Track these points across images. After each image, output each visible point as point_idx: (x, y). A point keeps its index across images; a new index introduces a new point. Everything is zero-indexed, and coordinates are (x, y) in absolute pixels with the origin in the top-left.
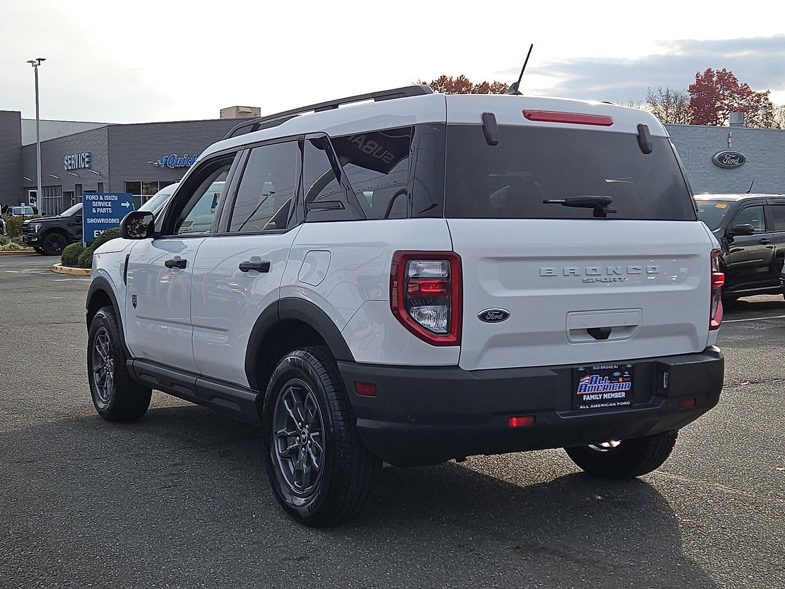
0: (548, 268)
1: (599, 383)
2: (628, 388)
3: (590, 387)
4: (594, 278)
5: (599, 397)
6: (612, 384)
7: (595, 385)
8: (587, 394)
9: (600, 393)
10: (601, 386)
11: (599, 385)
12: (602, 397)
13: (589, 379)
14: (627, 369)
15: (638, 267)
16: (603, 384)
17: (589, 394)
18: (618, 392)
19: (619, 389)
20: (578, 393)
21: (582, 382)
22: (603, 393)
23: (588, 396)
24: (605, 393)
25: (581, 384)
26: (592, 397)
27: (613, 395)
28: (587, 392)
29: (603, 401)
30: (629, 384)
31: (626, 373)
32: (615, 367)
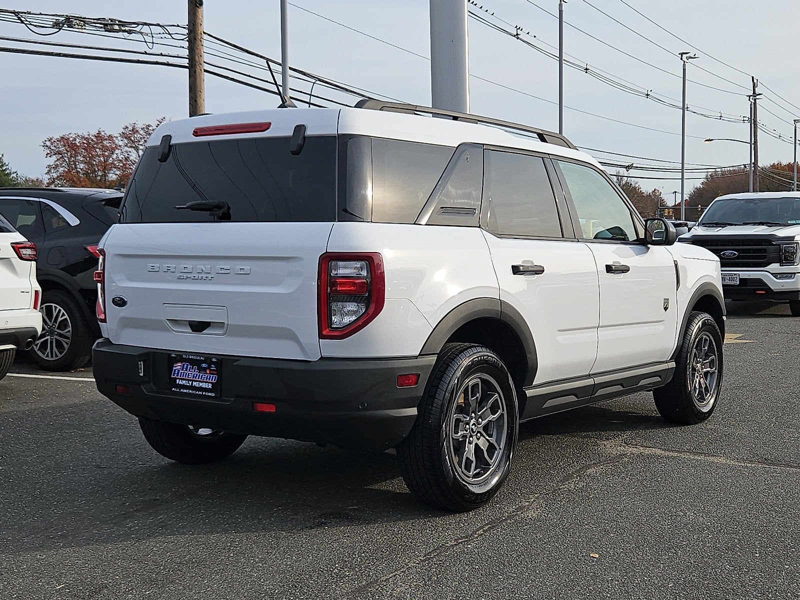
0: (152, 265)
1: (189, 371)
2: (215, 380)
3: (181, 373)
4: (185, 275)
5: (189, 383)
6: (201, 374)
7: (186, 372)
8: (180, 379)
9: (190, 380)
10: (191, 374)
11: (189, 372)
12: (192, 384)
13: (181, 366)
14: (214, 363)
15: (225, 267)
16: (192, 372)
17: (182, 379)
18: (206, 382)
19: (206, 379)
20: (172, 376)
22: (193, 381)
23: (181, 381)
24: (195, 381)
25: (174, 368)
27: (201, 384)
28: (179, 377)
29: (192, 388)
30: (216, 377)
31: (212, 366)
32: (202, 358)
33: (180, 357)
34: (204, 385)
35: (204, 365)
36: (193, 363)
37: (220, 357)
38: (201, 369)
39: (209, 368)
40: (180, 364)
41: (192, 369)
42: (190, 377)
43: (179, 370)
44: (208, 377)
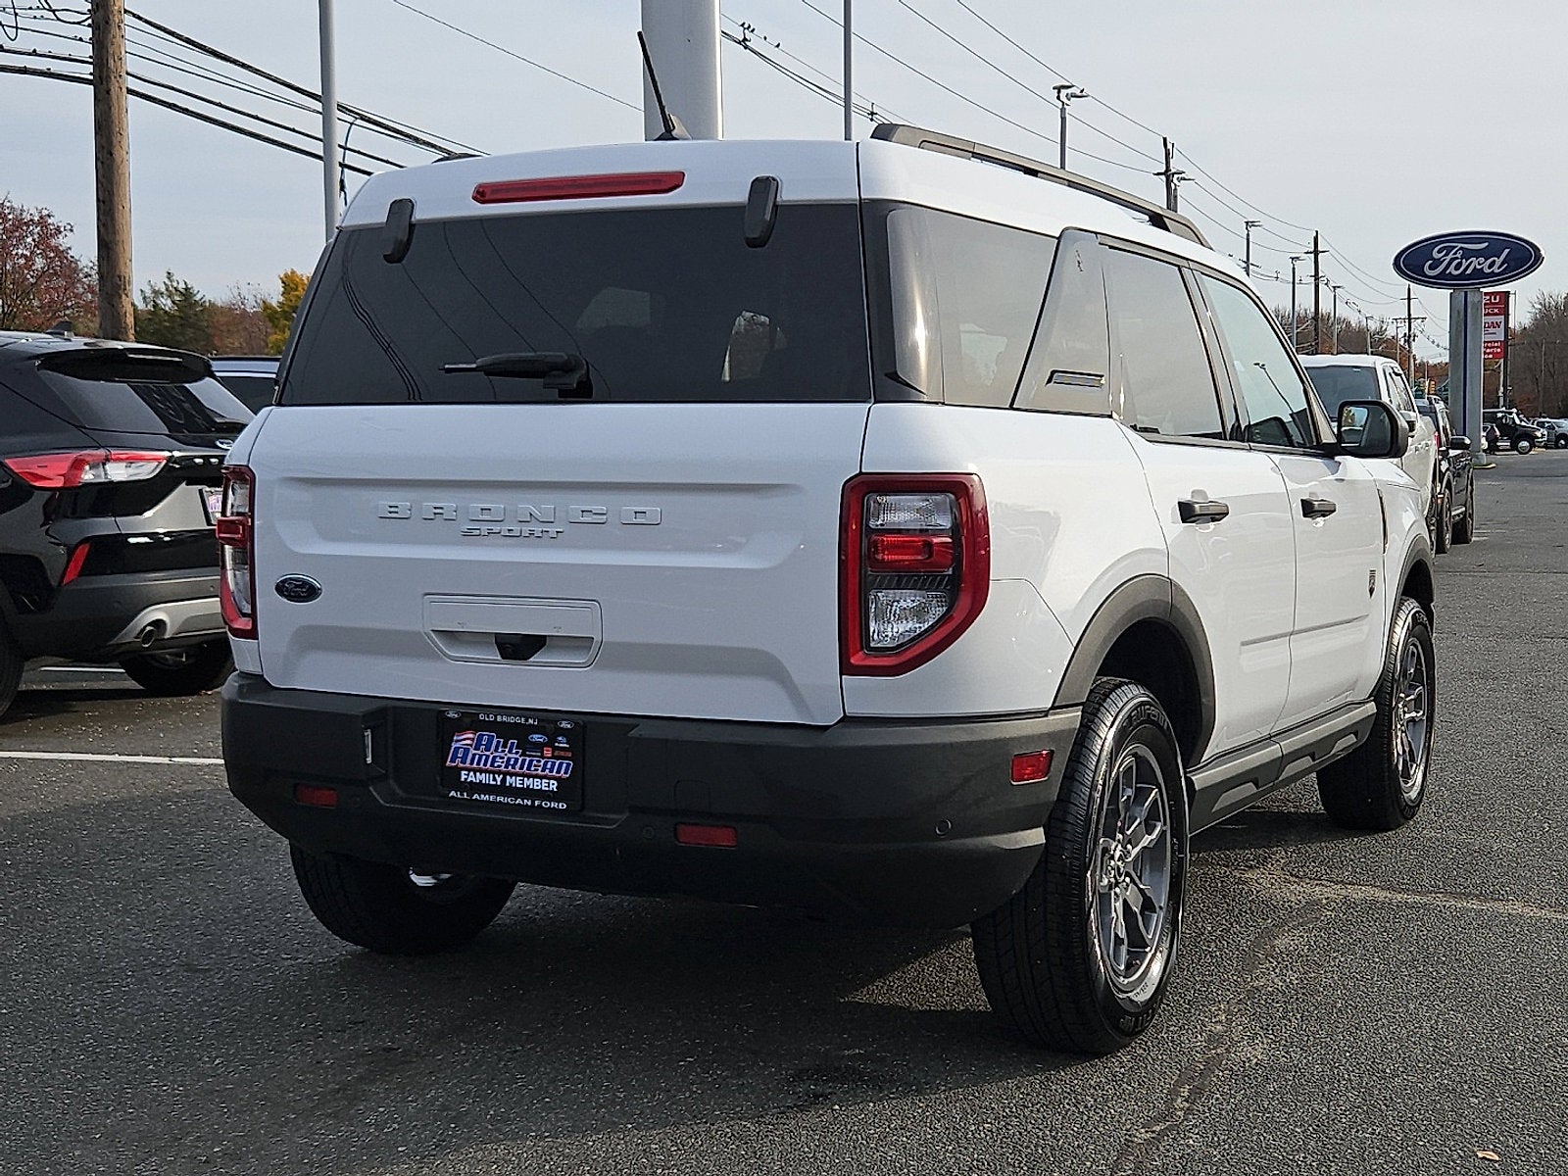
0: (392, 504)
1: (496, 750)
2: (566, 773)
3: (474, 755)
4: (484, 528)
5: (495, 779)
6: (528, 759)
7: (487, 753)
8: (469, 770)
9: (499, 773)
10: (502, 757)
11: (496, 754)
12: (504, 781)
13: (473, 740)
14: (564, 732)
15: (596, 508)
16: (506, 755)
17: (475, 771)
18: (541, 777)
19: (543, 770)
20: (448, 763)
21: (457, 741)
22: (505, 774)
23: (472, 773)
24: (511, 775)
25: (454, 745)
26: (481, 777)
27: (528, 782)
28: (468, 765)
29: (503, 790)
30: (568, 765)
31: (560, 738)
32: (531, 721)
33: (471, 718)
34: (536, 784)
35: (536, 738)
36: (505, 732)
37: (580, 719)
38: (526, 747)
39: (550, 743)
40: (471, 736)
41: (504, 746)
42: (496, 764)
43: (466, 751)
44: (549, 766)
